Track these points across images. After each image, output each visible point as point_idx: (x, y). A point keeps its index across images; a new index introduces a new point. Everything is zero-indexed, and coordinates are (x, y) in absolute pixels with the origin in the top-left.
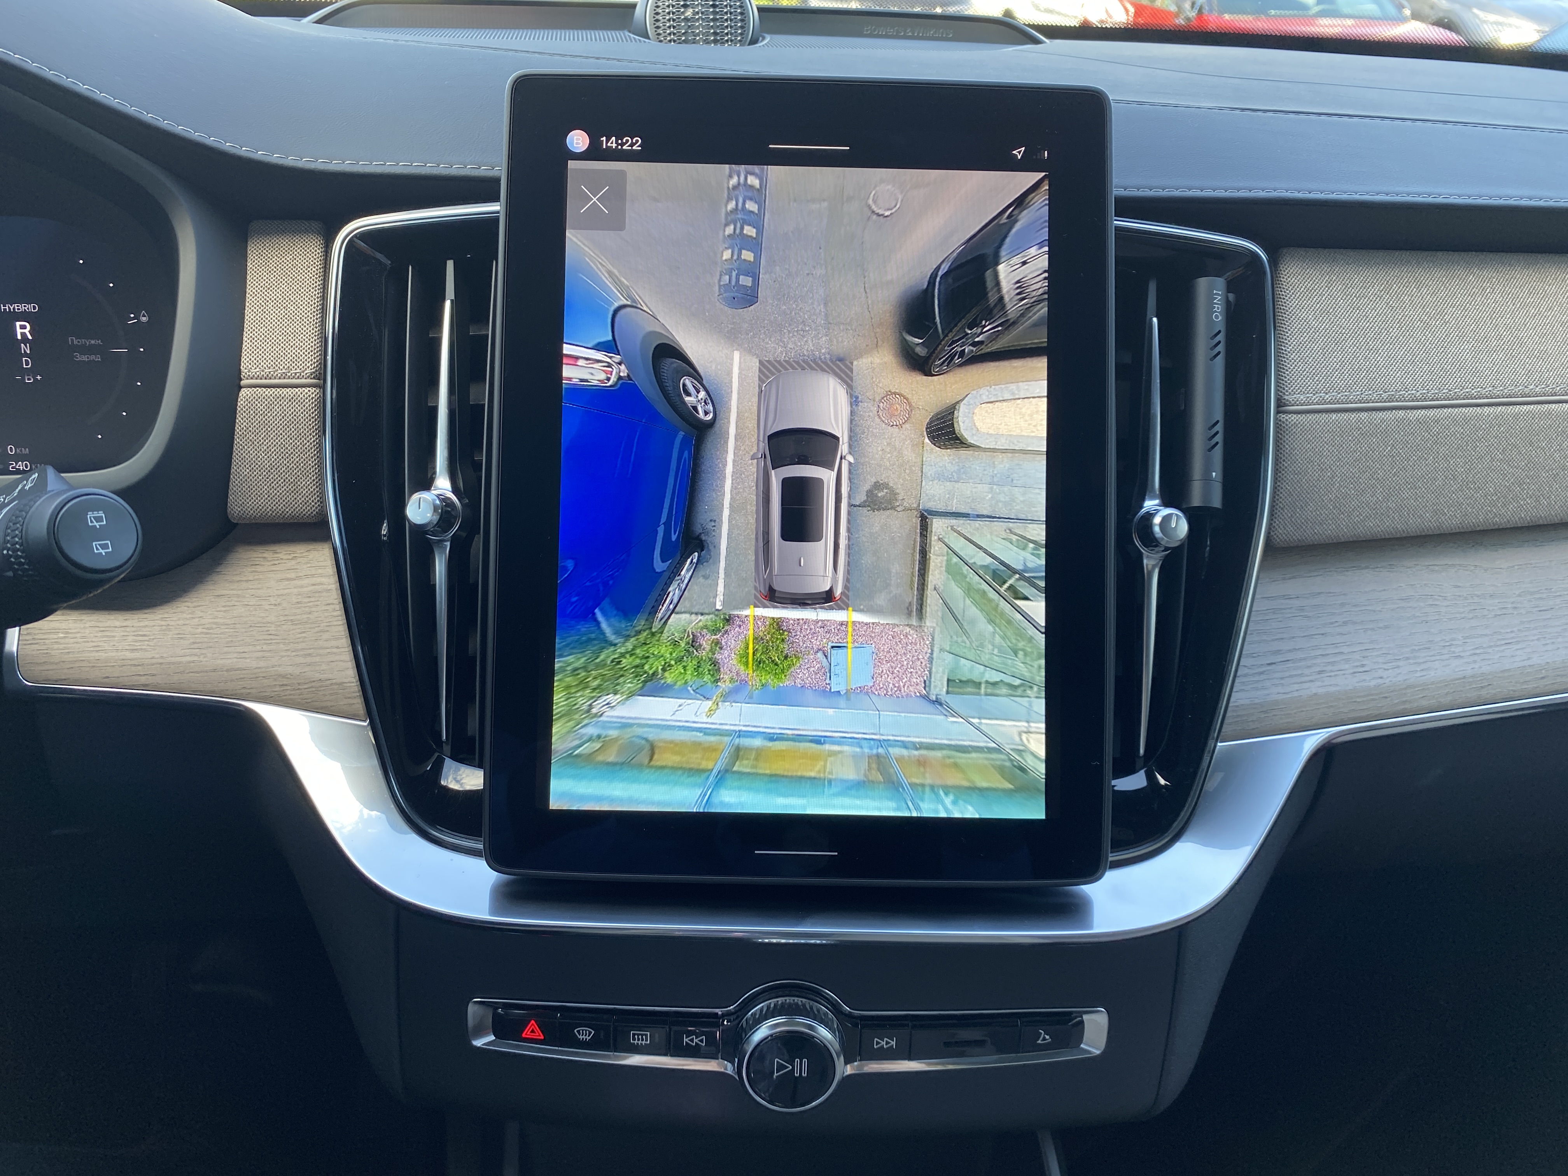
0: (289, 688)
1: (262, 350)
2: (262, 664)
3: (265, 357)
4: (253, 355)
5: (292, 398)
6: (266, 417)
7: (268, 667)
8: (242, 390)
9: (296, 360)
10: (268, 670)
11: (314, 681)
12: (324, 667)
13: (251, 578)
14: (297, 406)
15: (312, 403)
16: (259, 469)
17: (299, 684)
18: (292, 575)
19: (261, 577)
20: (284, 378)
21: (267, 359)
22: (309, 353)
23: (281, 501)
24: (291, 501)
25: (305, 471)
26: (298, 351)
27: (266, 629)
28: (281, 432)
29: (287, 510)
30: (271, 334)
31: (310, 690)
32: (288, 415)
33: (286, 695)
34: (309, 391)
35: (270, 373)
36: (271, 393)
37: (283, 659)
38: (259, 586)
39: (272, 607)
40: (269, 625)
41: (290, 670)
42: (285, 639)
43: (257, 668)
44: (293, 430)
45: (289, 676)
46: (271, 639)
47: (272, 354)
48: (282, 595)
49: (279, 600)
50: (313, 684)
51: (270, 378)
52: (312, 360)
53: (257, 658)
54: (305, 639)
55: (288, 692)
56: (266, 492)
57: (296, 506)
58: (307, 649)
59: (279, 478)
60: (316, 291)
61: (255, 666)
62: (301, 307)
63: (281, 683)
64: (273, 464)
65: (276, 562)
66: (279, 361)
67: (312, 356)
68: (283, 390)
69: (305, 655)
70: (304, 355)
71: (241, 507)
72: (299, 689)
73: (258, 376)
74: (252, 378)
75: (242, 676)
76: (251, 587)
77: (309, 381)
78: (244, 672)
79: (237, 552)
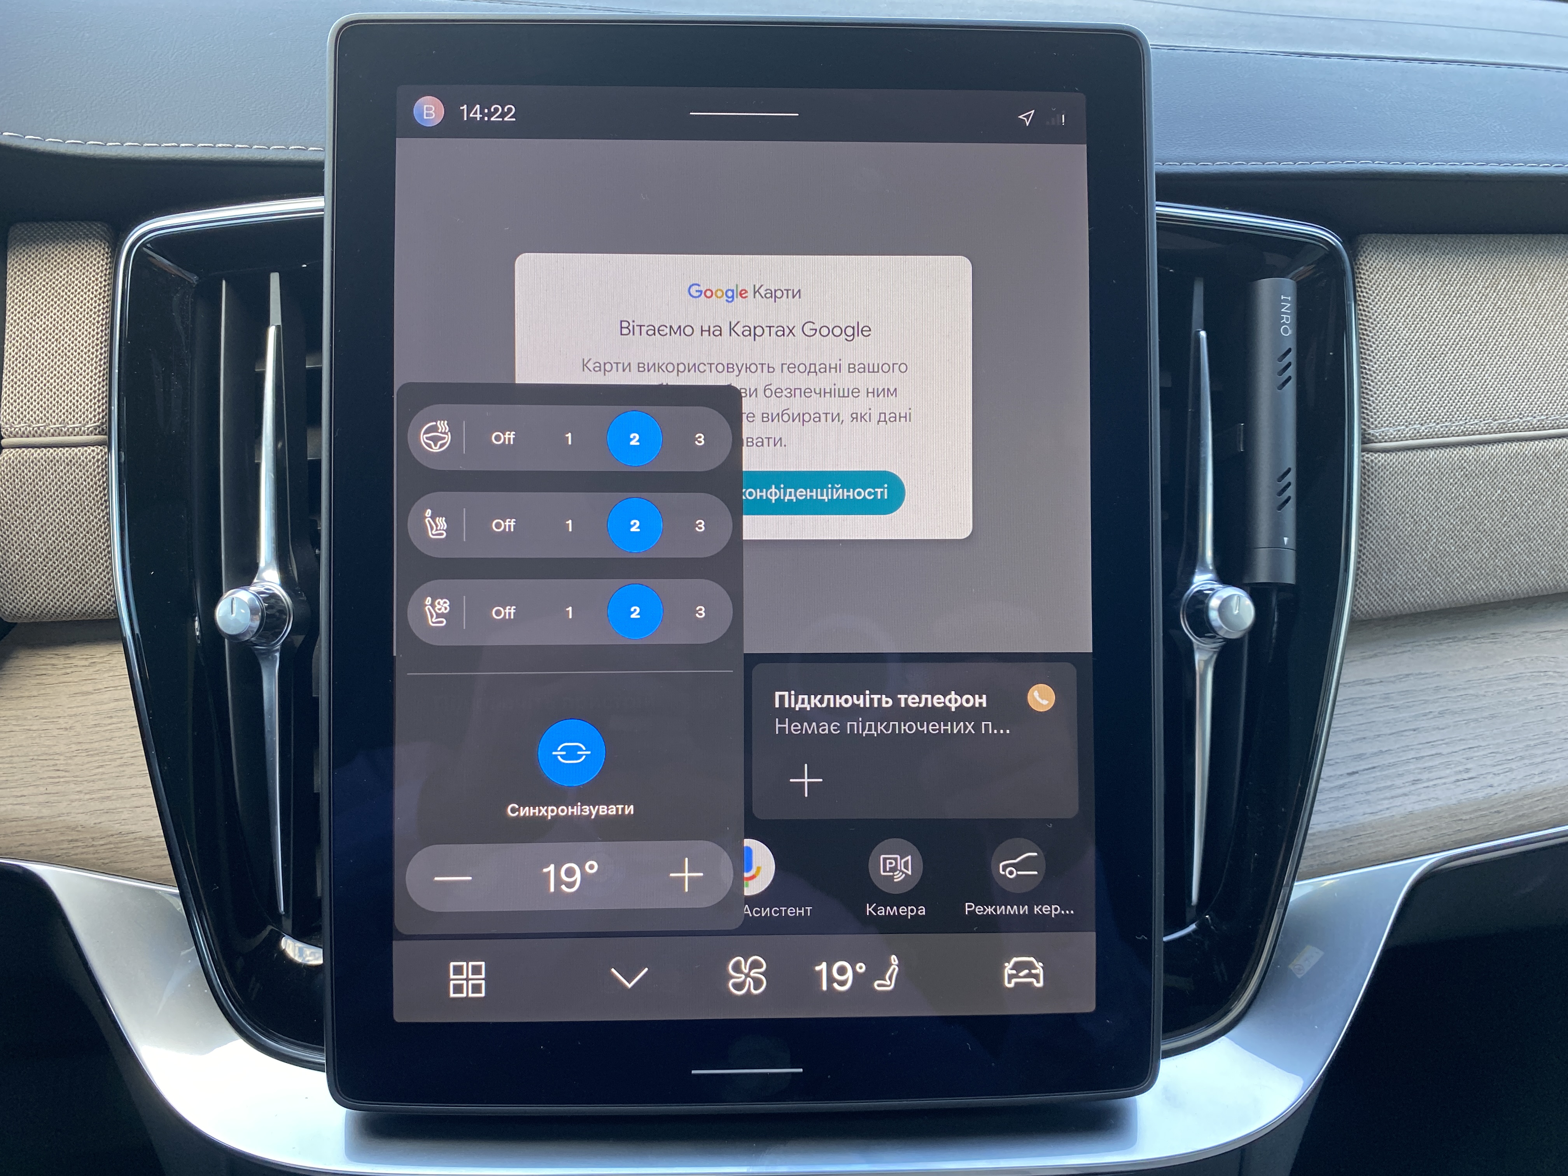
0: (80, 844)
1: (28, 398)
2: (46, 812)
3: (31, 407)
4: (15, 404)
5: (71, 461)
6: (37, 487)
7: (52, 817)
8: (4, 451)
9: (74, 411)
10: (53, 820)
11: (112, 835)
12: (125, 815)
13: (35, 693)
14: (77, 471)
15: (98, 467)
16: (33, 554)
17: (93, 839)
18: (90, 688)
19: (48, 691)
20: (59, 434)
21: (35, 409)
22: (91, 401)
23: (66, 595)
24: (79, 594)
25: (95, 556)
26: (77, 398)
27: (53, 762)
28: (58, 505)
29: (75, 606)
30: (39, 376)
31: (108, 846)
32: (66, 484)
33: (76, 854)
34: (93, 451)
35: (39, 428)
36: (41, 454)
37: (74, 804)
38: (47, 703)
39: (61, 732)
40: (56, 757)
41: (82, 819)
42: (77, 777)
43: (38, 818)
44: (74, 502)
45: (80, 828)
46: (59, 777)
47: (41, 403)
48: (75, 715)
49: (71, 722)
50: (111, 839)
51: (40, 436)
52: (95, 410)
53: (40, 804)
54: (104, 776)
55: (80, 850)
56: (44, 583)
57: (86, 600)
58: (105, 790)
59: (61, 566)
60: (99, 316)
61: (36, 815)
62: (79, 339)
63: (70, 838)
64: (51, 548)
65: (68, 671)
66: (50, 412)
67: (95, 404)
68: (58, 451)
69: (103, 798)
70: (83, 404)
71: (14, 604)
72: (92, 846)
73: (24, 433)
74: (15, 436)
75: (19, 829)
76: (35, 705)
77: (92, 438)
78: (21, 823)
79: (17, 658)
